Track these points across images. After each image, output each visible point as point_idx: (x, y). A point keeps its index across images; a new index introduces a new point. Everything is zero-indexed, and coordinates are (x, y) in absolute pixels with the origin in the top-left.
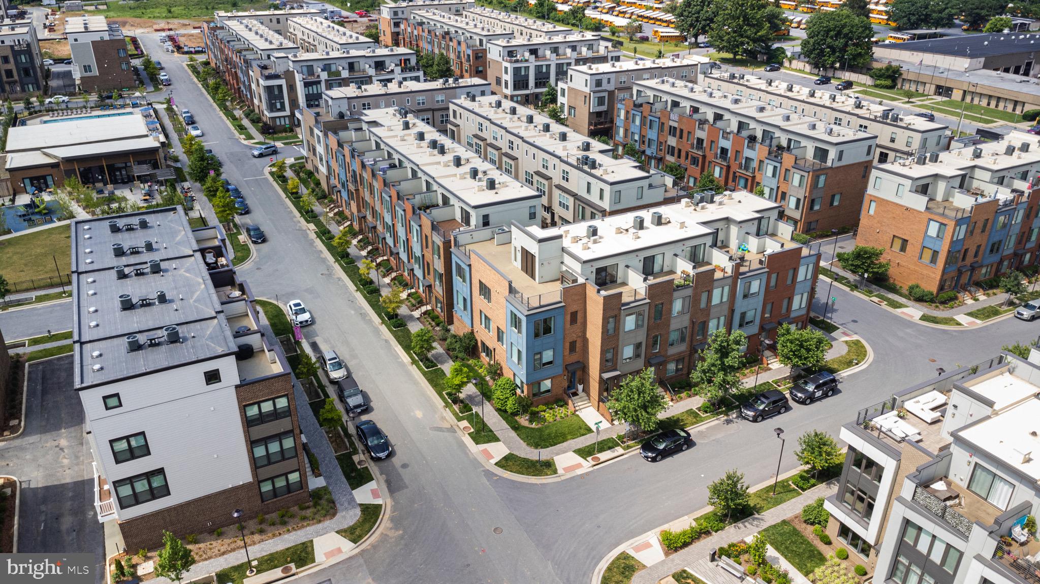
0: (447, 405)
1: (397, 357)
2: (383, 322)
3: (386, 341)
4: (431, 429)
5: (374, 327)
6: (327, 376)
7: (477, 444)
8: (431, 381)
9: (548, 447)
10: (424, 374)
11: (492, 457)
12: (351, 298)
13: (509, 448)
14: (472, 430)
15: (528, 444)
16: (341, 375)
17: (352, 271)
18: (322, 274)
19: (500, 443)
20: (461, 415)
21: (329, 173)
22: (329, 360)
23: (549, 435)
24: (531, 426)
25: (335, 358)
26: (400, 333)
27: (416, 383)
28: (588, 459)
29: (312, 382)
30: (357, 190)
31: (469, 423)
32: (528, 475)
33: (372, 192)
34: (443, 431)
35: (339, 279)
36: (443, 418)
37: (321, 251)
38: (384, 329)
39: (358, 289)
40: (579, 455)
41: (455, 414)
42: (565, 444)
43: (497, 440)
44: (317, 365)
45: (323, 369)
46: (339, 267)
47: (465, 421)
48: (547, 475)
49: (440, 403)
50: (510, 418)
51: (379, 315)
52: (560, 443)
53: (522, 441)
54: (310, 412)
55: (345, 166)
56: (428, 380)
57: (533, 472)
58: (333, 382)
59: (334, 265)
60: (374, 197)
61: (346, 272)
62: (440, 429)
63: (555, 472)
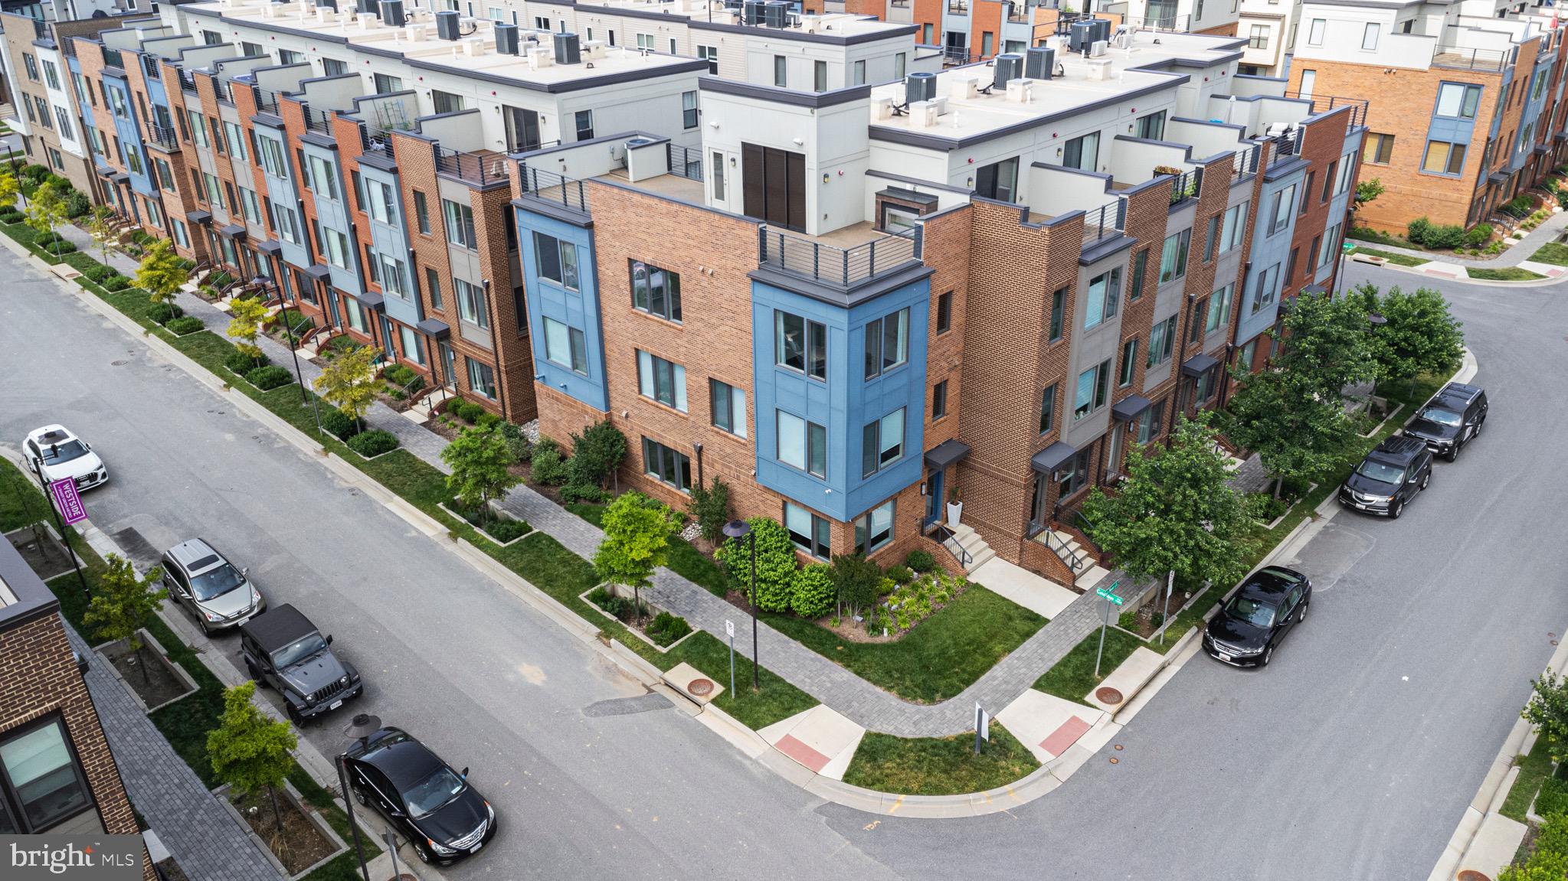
0: (607, 632)
1: (399, 527)
2: (328, 447)
3: (353, 492)
4: (588, 710)
5: (307, 464)
6: (196, 616)
7: (755, 726)
8: (529, 572)
9: (960, 690)
10: (502, 557)
11: (825, 760)
12: (214, 406)
13: (858, 718)
14: (718, 689)
15: (903, 695)
16: (244, 606)
17: (199, 346)
18: (115, 364)
19: (821, 710)
20: (664, 651)
21: (91, 149)
22: (194, 566)
23: (943, 653)
24: (878, 640)
25: (212, 559)
26: (388, 467)
27: (488, 588)
28: (1087, 699)
29: (146, 648)
30: (176, 154)
31: (700, 668)
32: (962, 790)
33: (220, 144)
34: (631, 711)
35: (169, 368)
36: (612, 671)
37: (101, 316)
38: (335, 463)
39: (230, 383)
40: (1059, 693)
41: (645, 652)
42: (998, 671)
43: (807, 702)
44: (154, 589)
45: (176, 600)
46: (161, 343)
47: (683, 665)
48: (1015, 777)
49: (583, 630)
50: (808, 630)
51: (312, 432)
52: (983, 671)
53: (879, 690)
54: (160, 746)
55: (131, 107)
56: (520, 571)
57: (973, 777)
58: (218, 633)
59: (144, 339)
60: (230, 154)
61: (185, 351)
62: (618, 707)
63: (1030, 762)
